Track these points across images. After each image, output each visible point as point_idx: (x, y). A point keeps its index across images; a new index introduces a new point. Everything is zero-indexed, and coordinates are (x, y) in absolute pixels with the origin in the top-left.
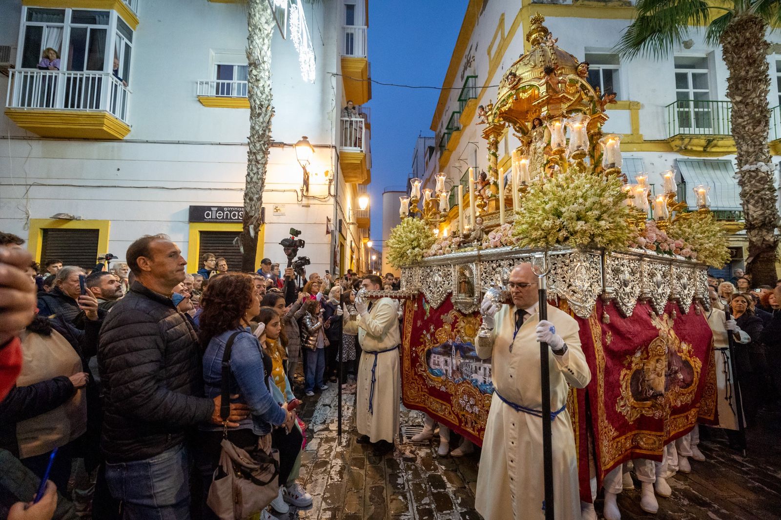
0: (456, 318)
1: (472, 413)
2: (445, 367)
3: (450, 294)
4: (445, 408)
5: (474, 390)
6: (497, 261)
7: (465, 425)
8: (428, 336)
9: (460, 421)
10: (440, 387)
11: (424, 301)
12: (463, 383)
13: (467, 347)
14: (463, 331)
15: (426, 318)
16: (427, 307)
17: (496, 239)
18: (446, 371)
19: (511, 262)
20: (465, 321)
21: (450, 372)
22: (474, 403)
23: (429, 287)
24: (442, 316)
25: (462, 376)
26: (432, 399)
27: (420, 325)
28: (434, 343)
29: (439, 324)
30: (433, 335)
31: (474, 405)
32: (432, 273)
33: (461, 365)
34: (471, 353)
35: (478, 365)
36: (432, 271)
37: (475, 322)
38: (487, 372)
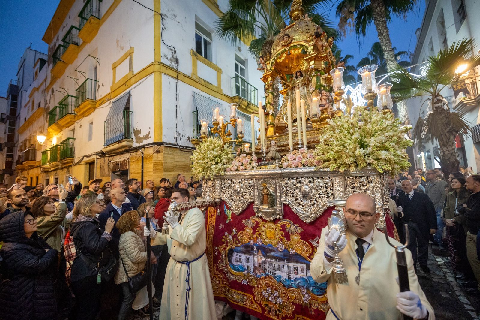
0: (257, 223)
1: (276, 303)
2: (247, 264)
3: (252, 203)
4: (247, 299)
5: (278, 284)
6: (297, 178)
7: (269, 313)
8: (230, 237)
9: (263, 310)
10: (242, 281)
11: (225, 207)
12: (265, 277)
13: (268, 248)
14: (264, 235)
15: (227, 222)
16: (229, 213)
17: (297, 160)
18: (248, 267)
19: (311, 179)
20: (266, 226)
21: (252, 267)
22: (278, 295)
23: (231, 196)
24: (244, 221)
25: (264, 272)
26: (233, 291)
27: (222, 228)
28: (237, 244)
29: (241, 227)
30: (235, 236)
31: (277, 297)
32: (233, 185)
33: (263, 262)
34: (272, 254)
35: (281, 263)
36: (233, 183)
37: (275, 227)
38: (292, 270)
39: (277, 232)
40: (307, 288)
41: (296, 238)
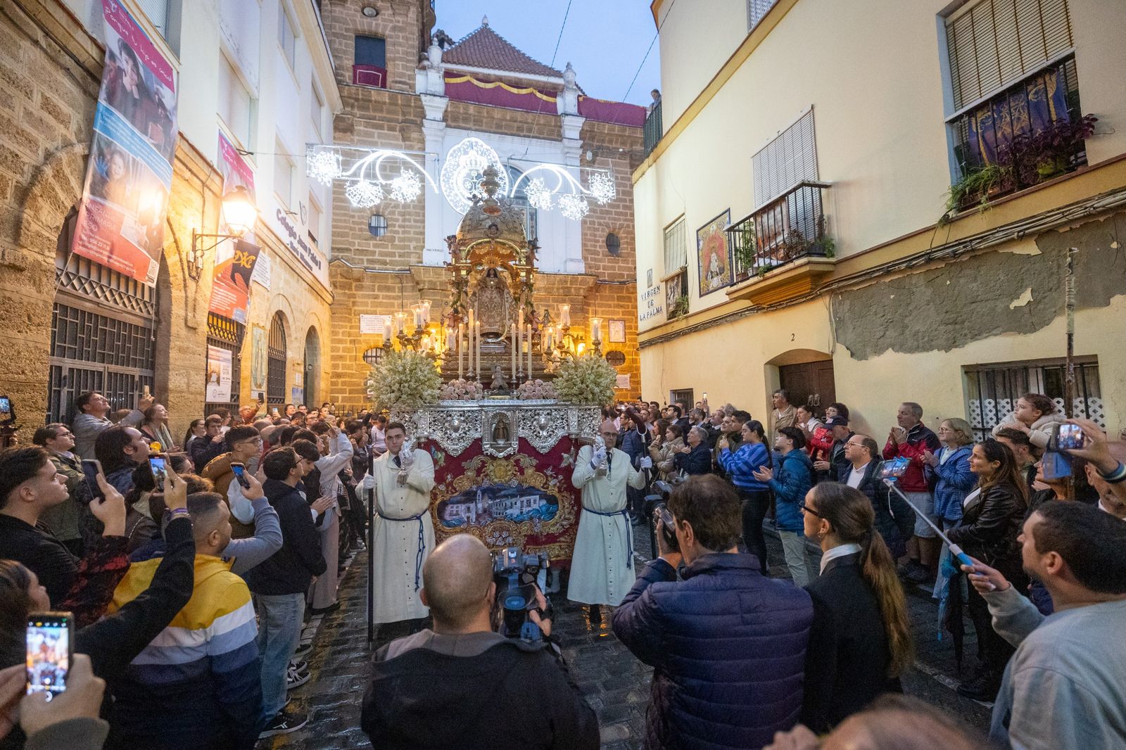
0: (483, 463)
1: (505, 544)
2: (467, 514)
3: (480, 440)
5: (508, 523)
6: (535, 410)
8: (443, 488)
12: (492, 522)
13: (498, 488)
14: (492, 474)
16: (440, 457)
17: (537, 392)
18: (468, 518)
19: (549, 412)
20: (495, 464)
21: (473, 516)
23: (446, 433)
24: (464, 464)
25: (491, 516)
28: (453, 493)
29: (462, 471)
30: (450, 485)
31: (507, 537)
32: (449, 418)
33: (490, 506)
34: (503, 493)
35: (514, 500)
36: (450, 416)
37: (506, 464)
38: (525, 504)
39: (509, 468)
40: (539, 518)
41: (530, 471)
